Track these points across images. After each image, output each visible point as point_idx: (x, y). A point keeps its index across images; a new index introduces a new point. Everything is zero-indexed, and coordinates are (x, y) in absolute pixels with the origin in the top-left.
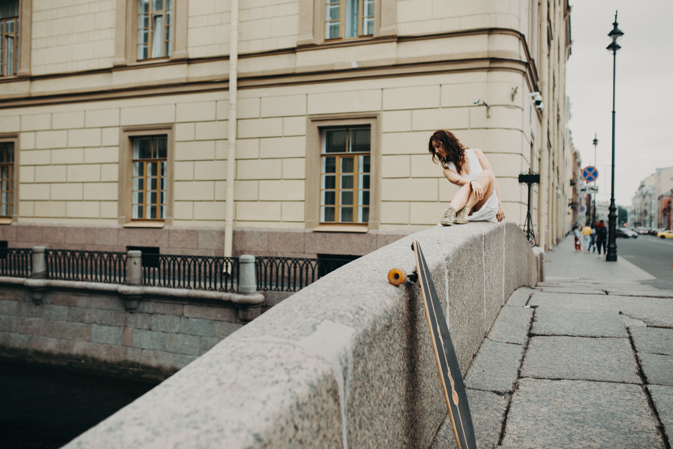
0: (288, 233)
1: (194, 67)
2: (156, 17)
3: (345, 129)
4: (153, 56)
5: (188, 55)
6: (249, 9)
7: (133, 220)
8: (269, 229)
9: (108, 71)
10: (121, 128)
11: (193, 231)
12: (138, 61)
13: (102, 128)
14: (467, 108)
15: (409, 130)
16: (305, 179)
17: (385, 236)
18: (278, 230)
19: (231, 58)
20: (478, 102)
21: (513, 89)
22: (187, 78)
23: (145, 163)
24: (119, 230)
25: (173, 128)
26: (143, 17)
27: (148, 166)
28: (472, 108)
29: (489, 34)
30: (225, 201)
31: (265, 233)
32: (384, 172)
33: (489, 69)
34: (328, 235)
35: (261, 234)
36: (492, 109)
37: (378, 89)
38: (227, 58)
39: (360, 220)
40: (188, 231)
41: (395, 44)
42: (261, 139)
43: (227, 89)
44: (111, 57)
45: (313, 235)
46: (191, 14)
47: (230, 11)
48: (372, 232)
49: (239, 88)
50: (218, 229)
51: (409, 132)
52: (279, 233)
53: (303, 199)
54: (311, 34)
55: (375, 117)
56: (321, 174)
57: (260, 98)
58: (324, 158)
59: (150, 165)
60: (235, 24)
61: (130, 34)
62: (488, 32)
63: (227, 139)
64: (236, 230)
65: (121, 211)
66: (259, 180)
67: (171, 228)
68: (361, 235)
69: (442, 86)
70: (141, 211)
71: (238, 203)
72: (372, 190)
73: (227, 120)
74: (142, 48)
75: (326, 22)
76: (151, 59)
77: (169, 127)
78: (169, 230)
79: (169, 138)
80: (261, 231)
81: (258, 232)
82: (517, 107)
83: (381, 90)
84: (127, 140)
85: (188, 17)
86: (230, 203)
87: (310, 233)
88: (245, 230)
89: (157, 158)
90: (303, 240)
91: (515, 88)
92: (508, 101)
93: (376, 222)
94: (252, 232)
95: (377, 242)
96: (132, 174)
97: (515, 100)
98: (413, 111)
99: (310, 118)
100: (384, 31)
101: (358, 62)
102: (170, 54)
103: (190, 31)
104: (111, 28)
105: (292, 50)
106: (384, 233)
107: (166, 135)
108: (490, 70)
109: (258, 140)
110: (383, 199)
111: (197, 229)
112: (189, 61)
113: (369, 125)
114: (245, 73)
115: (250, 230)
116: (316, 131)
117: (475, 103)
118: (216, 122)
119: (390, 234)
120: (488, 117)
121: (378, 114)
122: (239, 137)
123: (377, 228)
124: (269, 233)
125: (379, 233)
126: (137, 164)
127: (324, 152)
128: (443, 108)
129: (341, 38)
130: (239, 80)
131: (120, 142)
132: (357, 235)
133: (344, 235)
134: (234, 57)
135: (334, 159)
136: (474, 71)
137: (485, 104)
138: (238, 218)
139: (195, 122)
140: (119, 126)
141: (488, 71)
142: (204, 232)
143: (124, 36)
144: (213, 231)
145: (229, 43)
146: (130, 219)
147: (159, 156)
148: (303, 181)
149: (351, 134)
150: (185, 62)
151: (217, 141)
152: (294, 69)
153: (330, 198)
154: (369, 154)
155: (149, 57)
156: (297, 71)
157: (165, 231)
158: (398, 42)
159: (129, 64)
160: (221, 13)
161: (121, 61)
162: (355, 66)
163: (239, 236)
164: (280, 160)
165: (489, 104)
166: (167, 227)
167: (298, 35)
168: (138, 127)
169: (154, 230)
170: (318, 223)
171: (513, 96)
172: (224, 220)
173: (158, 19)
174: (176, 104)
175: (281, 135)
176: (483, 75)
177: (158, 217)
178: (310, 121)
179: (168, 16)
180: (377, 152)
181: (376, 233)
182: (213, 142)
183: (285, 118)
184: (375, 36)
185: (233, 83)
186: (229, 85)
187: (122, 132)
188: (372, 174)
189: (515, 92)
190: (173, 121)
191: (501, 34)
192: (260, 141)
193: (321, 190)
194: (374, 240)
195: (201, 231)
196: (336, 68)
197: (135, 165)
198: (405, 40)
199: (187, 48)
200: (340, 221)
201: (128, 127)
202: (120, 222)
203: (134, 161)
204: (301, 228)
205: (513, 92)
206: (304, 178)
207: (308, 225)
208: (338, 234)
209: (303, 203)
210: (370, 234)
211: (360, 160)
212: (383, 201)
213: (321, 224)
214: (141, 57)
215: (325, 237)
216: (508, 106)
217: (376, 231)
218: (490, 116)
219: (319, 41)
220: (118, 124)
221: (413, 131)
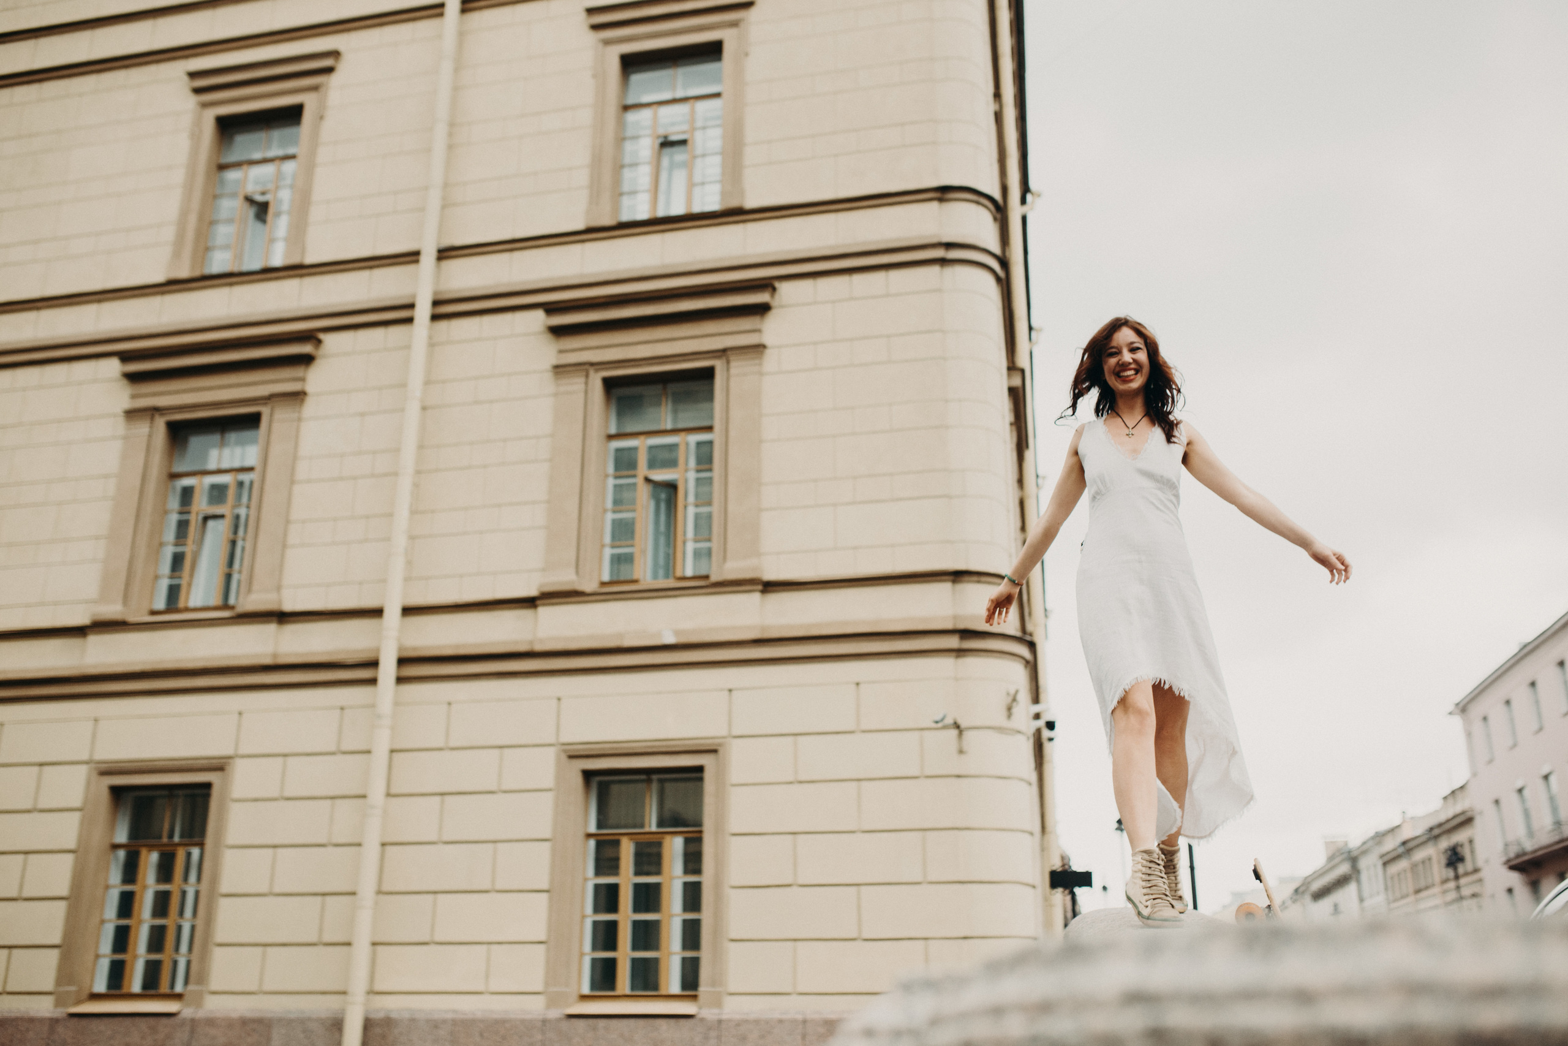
0: (504, 1021)
1: (292, 630)
2: (206, 519)
3: (643, 777)
4: (192, 604)
5: (280, 602)
6: (433, 512)
7: (95, 997)
8: (455, 1011)
9: (79, 631)
10: (93, 765)
11: (260, 1021)
12: (153, 613)
13: (41, 765)
14: (917, 734)
15: (791, 779)
16: (547, 891)
17: (738, 1024)
18: (479, 1015)
19: (386, 614)
20: (942, 720)
21: (1008, 694)
22: (275, 655)
23: (144, 852)
24: (54, 1022)
25: (227, 767)
26: (174, 518)
27: (150, 860)
28: (926, 733)
29: (954, 582)
30: (349, 944)
31: (444, 1021)
32: (736, 873)
33: (960, 652)
34: (602, 1023)
35: (435, 1025)
36: (967, 735)
37: (722, 690)
38: (377, 613)
39: (675, 987)
40: (244, 1022)
41: (757, 596)
42: (447, 798)
43: (373, 681)
44: (87, 602)
45: (566, 1025)
46: (295, 515)
47: (391, 515)
48: (708, 1013)
49: (400, 680)
50: (323, 1015)
51: (791, 783)
52: (482, 1021)
53: (543, 938)
54: (572, 570)
55: (714, 751)
56: (586, 880)
57: (449, 704)
58: (592, 843)
59: (154, 857)
60: (400, 541)
61: (142, 551)
62: (951, 578)
63: (364, 797)
64: (372, 1016)
65: (65, 974)
66: (435, 893)
67: (201, 1014)
68: (682, 1021)
69: (861, 686)
70: (117, 972)
71: (380, 948)
72: (706, 916)
73: (369, 752)
74: (164, 584)
75: (603, 546)
76: (187, 610)
77: (219, 766)
78: (193, 1020)
79: (215, 792)
80: (436, 1016)
81: (428, 1021)
82: (1019, 732)
83: (727, 693)
84: (105, 796)
85: (288, 522)
86: (363, 948)
87: (559, 1020)
88: (394, 1015)
89: (176, 839)
90: (539, 1037)
91: (1012, 692)
92: (1001, 720)
93: (718, 989)
94: (413, 1020)
95: (719, 1037)
96: (106, 880)
97: (1013, 717)
98: (801, 739)
99: (565, 751)
100: (733, 569)
101: (677, 633)
102: (232, 601)
103: (290, 553)
104: (97, 538)
105: (529, 602)
106: (737, 1017)
107: (208, 786)
108: (962, 653)
109: (438, 799)
110: (733, 936)
111: (269, 1015)
112: (282, 617)
113: (700, 769)
114: (415, 649)
115: (406, 1015)
116: (578, 780)
117: (937, 722)
118: (340, 758)
119: (752, 1017)
120: (961, 752)
121: (720, 745)
122: (393, 791)
123: (718, 1004)
124: (454, 1022)
125: (724, 1017)
126: (122, 854)
127: (592, 828)
128: (864, 731)
129: (635, 581)
130: (402, 661)
131: (86, 800)
132: (672, 1021)
133: (641, 1022)
134: (393, 613)
135: (616, 843)
136: (928, 656)
137: (957, 726)
138: (378, 987)
139: (285, 755)
140: (86, 763)
141: (958, 657)
142: (287, 1022)
143: (127, 556)
144: (309, 1019)
145: (384, 581)
146: (86, 993)
147: (182, 836)
148: (545, 896)
149: (655, 786)
150: (274, 618)
151: (338, 802)
152: (531, 642)
153: (606, 935)
154: (701, 832)
155: (181, 604)
156: (538, 647)
157: (183, 1022)
158: (763, 592)
159: (132, 618)
160: (367, 517)
161: (112, 610)
162: (670, 640)
163: (378, 1030)
164: (491, 846)
165: (963, 724)
166: (188, 1012)
167: (544, 570)
168: (136, 764)
169: (151, 1020)
170: (575, 996)
171: (1009, 709)
172: (344, 993)
173: (211, 524)
174: (240, 714)
175: (493, 788)
176: (947, 663)
177: (164, 988)
178: (564, 757)
179: (237, 517)
180: (719, 828)
181: (716, 1017)
182: (329, 802)
183: (506, 751)
184: (714, 578)
185: (388, 670)
186: (377, 673)
187: (94, 776)
188: (707, 878)
189: (1014, 700)
190: (229, 751)
191: (979, 582)
192: (442, 802)
193: (584, 917)
194: (713, 1034)
195: (280, 1020)
196: (628, 643)
197: (117, 859)
198: (777, 588)
199: (279, 588)
200: (628, 991)
201: (111, 765)
202: (58, 1003)
203: (115, 847)
204: (535, 1007)
205: (1010, 699)
206: (545, 886)
207: (552, 1002)
208: (625, 1022)
209: (542, 947)
210: (702, 1020)
211: (674, 847)
212: (733, 940)
213: (584, 998)
214: (160, 604)
215: (595, 1029)
216: (1000, 729)
217: (715, 1011)
218: (965, 748)
219: (590, 586)
220: (85, 757)
221: (801, 782)
